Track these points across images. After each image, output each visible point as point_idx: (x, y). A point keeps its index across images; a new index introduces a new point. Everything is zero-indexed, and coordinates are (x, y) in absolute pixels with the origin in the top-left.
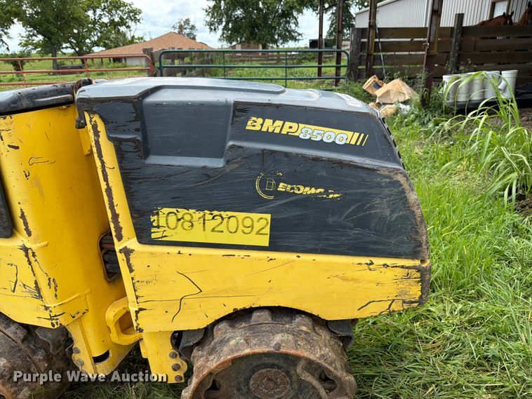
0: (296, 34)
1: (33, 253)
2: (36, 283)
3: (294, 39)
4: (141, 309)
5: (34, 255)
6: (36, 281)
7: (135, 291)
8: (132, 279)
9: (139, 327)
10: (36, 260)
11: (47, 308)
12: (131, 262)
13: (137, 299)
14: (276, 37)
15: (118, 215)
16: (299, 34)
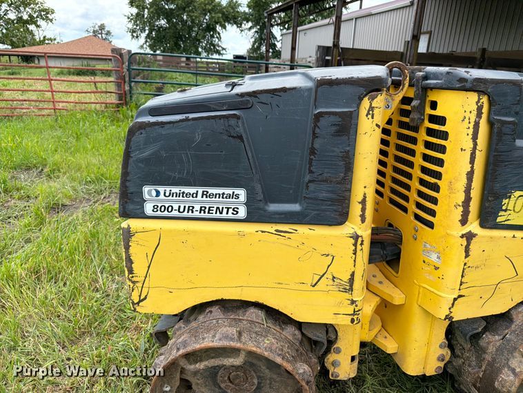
0: (220, 49)
1: (362, 241)
2: (353, 275)
3: (218, 52)
4: (460, 296)
5: (362, 244)
6: (354, 272)
7: (462, 276)
8: (465, 264)
9: (452, 315)
10: (362, 249)
11: (353, 302)
12: (470, 247)
13: (461, 285)
14: (200, 50)
15: (471, 198)
16: (223, 49)
